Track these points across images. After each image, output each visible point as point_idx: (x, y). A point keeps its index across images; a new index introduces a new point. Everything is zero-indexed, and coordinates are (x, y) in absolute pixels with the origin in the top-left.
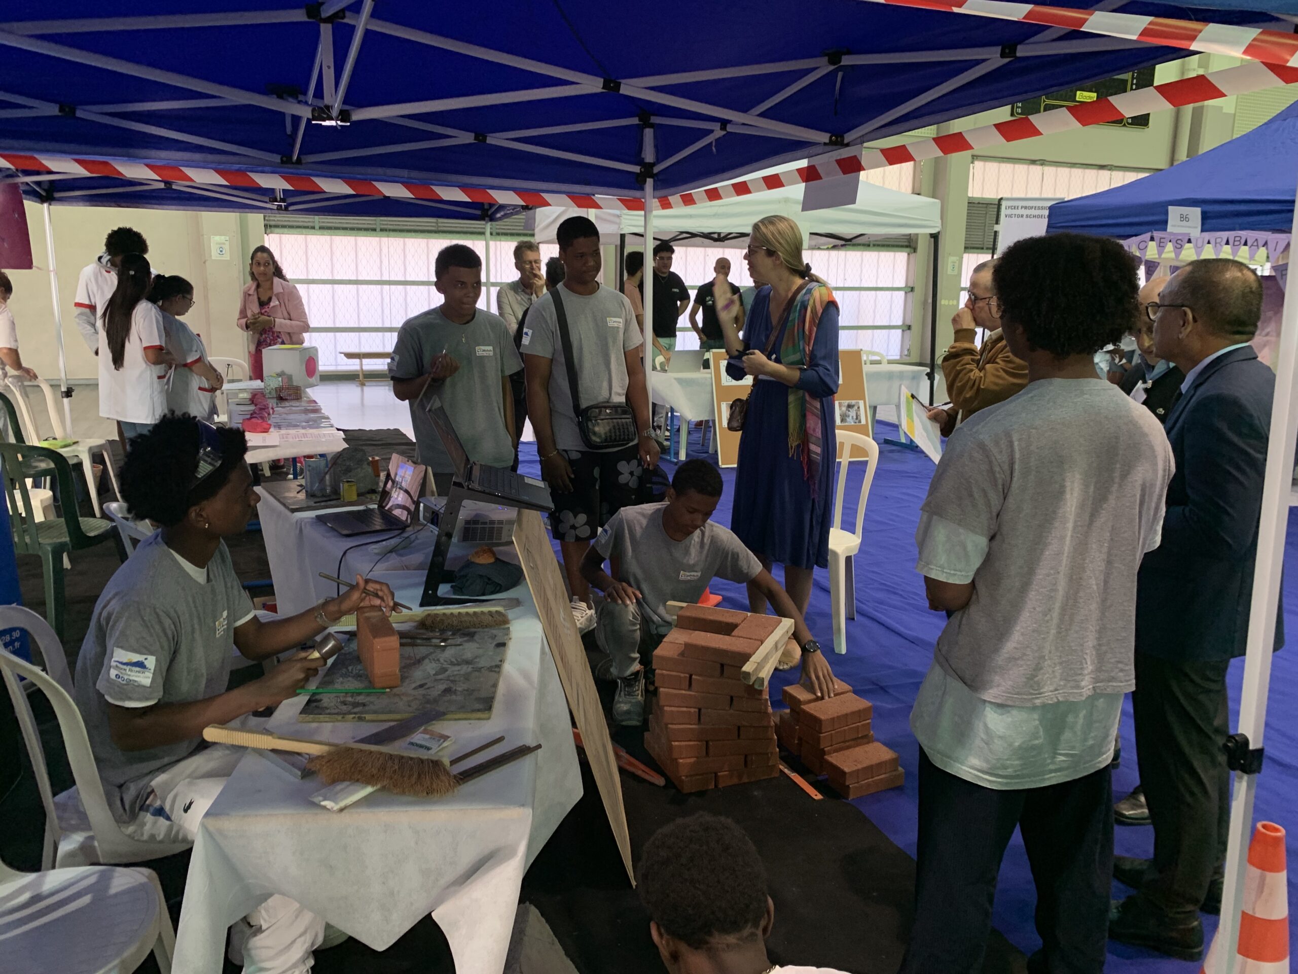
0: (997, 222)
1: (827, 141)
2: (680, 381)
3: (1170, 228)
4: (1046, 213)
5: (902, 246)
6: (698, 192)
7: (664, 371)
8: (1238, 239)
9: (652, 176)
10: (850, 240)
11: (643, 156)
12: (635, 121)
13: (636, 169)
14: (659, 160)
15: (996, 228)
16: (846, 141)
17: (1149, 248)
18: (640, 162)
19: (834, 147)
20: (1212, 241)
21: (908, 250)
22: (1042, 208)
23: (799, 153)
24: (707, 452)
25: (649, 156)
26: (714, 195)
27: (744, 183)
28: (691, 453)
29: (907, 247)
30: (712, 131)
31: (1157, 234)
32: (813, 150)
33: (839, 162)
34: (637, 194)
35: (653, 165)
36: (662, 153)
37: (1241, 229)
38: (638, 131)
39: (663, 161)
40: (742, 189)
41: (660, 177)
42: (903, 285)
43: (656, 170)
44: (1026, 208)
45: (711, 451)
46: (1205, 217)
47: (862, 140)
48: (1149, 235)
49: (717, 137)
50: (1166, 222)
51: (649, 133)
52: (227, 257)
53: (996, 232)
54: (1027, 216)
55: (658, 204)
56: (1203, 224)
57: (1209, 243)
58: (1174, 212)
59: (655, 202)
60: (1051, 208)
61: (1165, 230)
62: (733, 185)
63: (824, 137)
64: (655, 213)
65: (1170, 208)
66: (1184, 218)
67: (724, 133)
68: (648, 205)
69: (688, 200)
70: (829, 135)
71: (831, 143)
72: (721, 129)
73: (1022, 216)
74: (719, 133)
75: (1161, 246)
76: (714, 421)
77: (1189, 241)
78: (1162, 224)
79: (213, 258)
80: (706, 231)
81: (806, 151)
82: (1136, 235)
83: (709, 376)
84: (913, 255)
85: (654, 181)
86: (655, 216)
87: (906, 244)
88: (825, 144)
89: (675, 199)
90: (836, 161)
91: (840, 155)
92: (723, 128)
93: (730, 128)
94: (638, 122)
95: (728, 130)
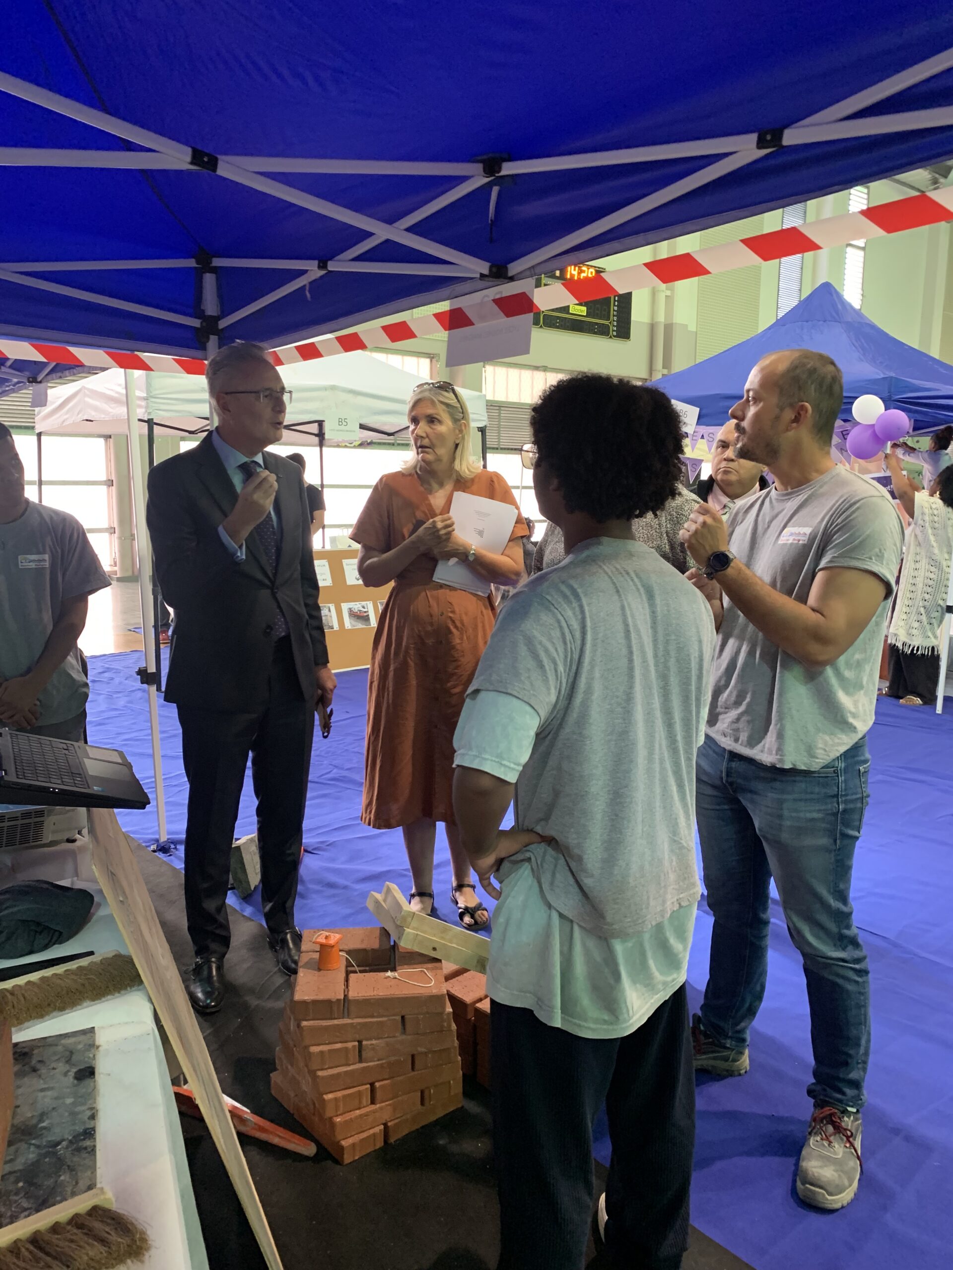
1: (486, 271)
6: (285, 349)
9: (217, 333)
10: (393, 434)
11: (202, 306)
12: (191, 263)
13: (196, 323)
16: (510, 274)
18: (199, 313)
19: (497, 281)
25: (211, 306)
26: (307, 353)
27: (356, 335)
30: (303, 272)
32: (459, 288)
33: (496, 301)
34: (197, 354)
35: (218, 318)
36: (227, 305)
38: (194, 279)
39: (230, 315)
40: (352, 343)
41: (229, 334)
43: (223, 324)
47: (532, 272)
49: (313, 278)
51: (209, 280)
63: (483, 268)
67: (323, 272)
70: (488, 264)
71: (492, 275)
72: (320, 267)
74: (316, 274)
81: (446, 291)
88: (482, 276)
90: (494, 301)
91: (501, 292)
92: (323, 265)
93: (332, 266)
94: (195, 265)
95: (330, 269)
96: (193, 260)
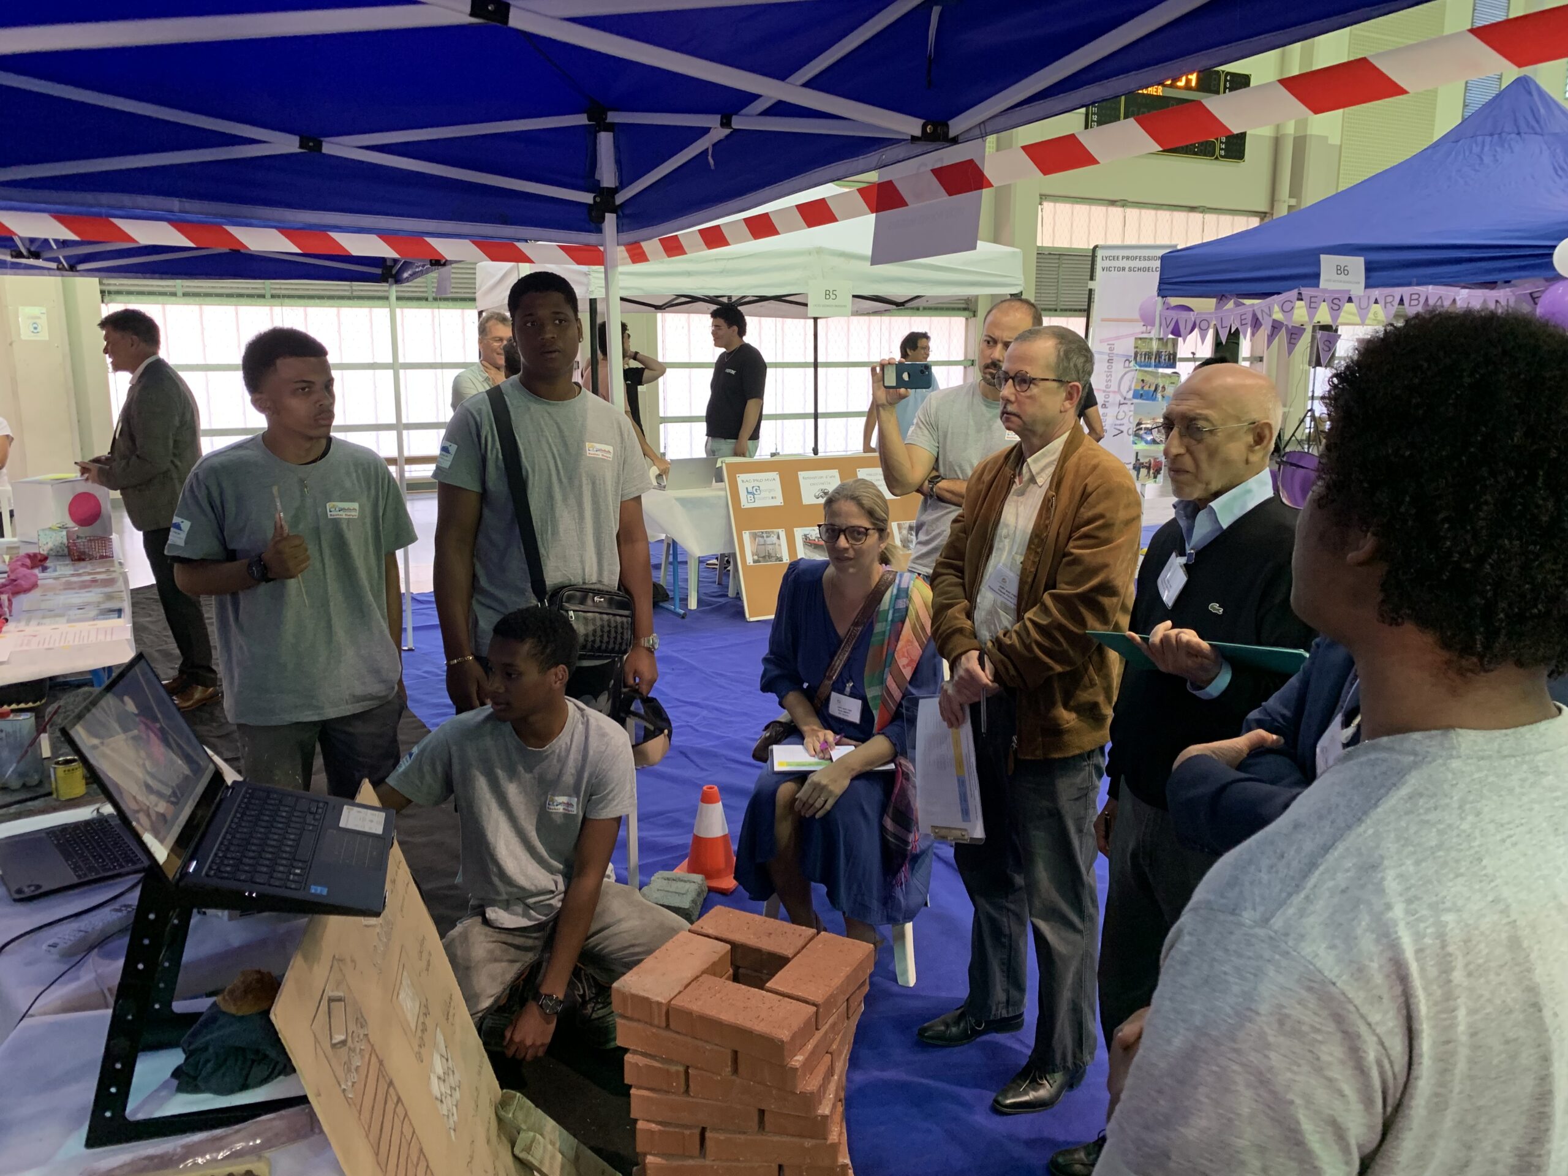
0: (1092, 278)
1: (918, 132)
2: (683, 502)
3: (1323, 284)
4: (1158, 263)
5: (959, 309)
6: (689, 233)
7: (662, 487)
8: (1416, 297)
9: (614, 210)
10: (902, 304)
11: (597, 177)
12: (582, 120)
13: (587, 198)
14: (622, 185)
15: (1091, 285)
16: (952, 134)
17: (1296, 311)
18: (593, 186)
19: (930, 146)
20: (1381, 301)
21: (966, 313)
22: (1149, 258)
23: (861, 161)
24: (727, 596)
25: (607, 176)
26: (714, 238)
27: (766, 216)
28: (704, 598)
29: (965, 309)
30: (706, 131)
31: (1307, 292)
32: (888, 153)
33: (937, 172)
34: (591, 238)
35: (614, 191)
36: (628, 173)
37: (1418, 284)
38: (585, 139)
39: (631, 183)
40: (762, 227)
41: (627, 211)
42: (961, 358)
43: (620, 199)
44: (1128, 258)
45: (731, 593)
46: (1370, 268)
47: (983, 130)
48: (1296, 291)
49: (716, 140)
50: (1317, 276)
51: (605, 141)
52: (44, 335)
53: (1091, 291)
54: (1130, 269)
55: (626, 255)
56: (1367, 278)
57: (1376, 302)
58: (1328, 263)
59: (621, 252)
60: (1163, 258)
61: (1318, 286)
62: (746, 220)
63: (912, 126)
64: (620, 269)
65: (1322, 257)
66: (1341, 270)
67: (727, 131)
68: (609, 257)
69: (673, 248)
70: (921, 122)
71: (925, 137)
72: (723, 125)
73: (1124, 269)
74: (719, 133)
75: (1312, 308)
76: (734, 555)
77: (1350, 300)
78: (1313, 278)
79: (23, 337)
80: (712, 293)
81: (873, 157)
82: (1279, 293)
83: (722, 493)
84: (972, 320)
85: (618, 217)
86: (622, 273)
87: (964, 306)
88: (914, 139)
89: (651, 246)
90: (934, 171)
91: (941, 160)
92: (726, 123)
93: (738, 123)
94: (587, 122)
95: (735, 126)
96: (585, 116)
